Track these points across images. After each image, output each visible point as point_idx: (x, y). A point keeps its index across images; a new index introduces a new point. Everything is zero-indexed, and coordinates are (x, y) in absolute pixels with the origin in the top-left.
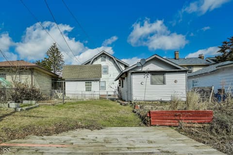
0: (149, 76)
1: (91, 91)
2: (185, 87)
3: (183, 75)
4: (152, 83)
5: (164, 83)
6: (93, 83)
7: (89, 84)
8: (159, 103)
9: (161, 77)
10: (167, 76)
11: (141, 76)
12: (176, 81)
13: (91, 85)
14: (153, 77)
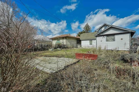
0: (106, 37)
1: (92, 44)
2: (129, 42)
3: (127, 35)
4: (107, 41)
5: (114, 40)
6: (93, 41)
7: (91, 41)
8: (110, 51)
9: (112, 37)
10: (116, 37)
11: (101, 37)
12: (122, 39)
14: (108, 37)
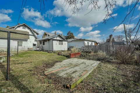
0: (58, 41)
1: (22, 46)
4: (59, 44)
5: (62, 44)
10: (63, 42)
11: (56, 41)
12: (65, 44)
13: (22, 43)
